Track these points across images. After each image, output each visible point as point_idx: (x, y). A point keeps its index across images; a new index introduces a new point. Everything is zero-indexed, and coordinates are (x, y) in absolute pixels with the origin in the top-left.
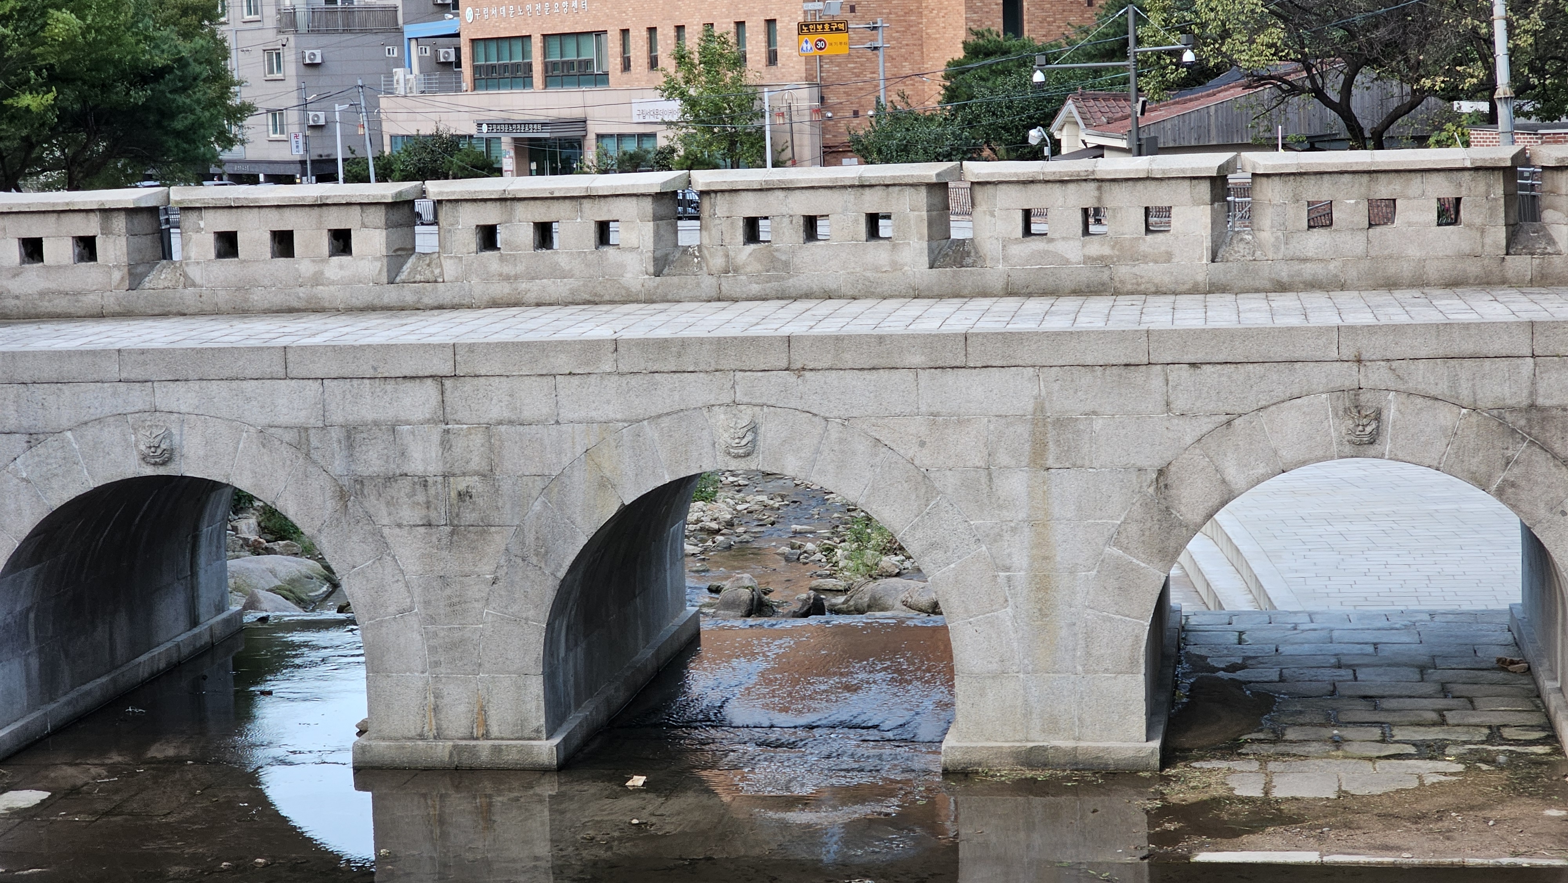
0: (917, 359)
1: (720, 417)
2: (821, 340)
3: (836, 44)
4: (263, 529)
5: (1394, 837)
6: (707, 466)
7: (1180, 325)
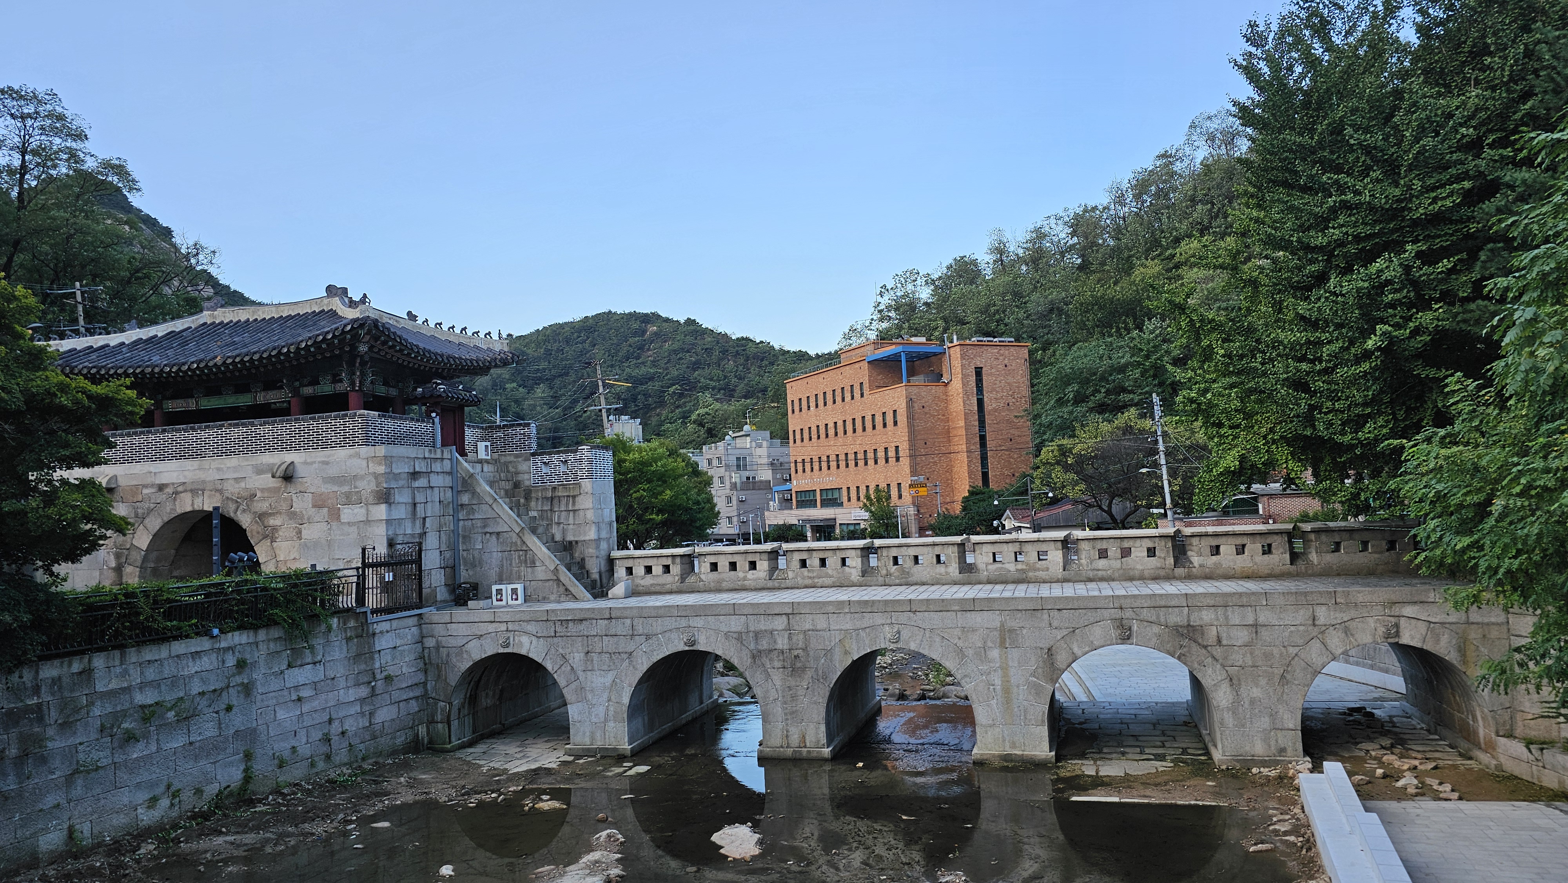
0: (957, 608)
1: (887, 628)
2: (922, 600)
3: (923, 491)
4: (725, 667)
5: (1148, 793)
6: (883, 646)
7: (1053, 595)
